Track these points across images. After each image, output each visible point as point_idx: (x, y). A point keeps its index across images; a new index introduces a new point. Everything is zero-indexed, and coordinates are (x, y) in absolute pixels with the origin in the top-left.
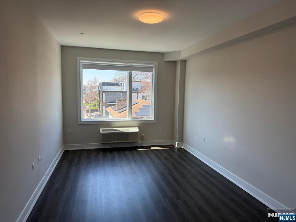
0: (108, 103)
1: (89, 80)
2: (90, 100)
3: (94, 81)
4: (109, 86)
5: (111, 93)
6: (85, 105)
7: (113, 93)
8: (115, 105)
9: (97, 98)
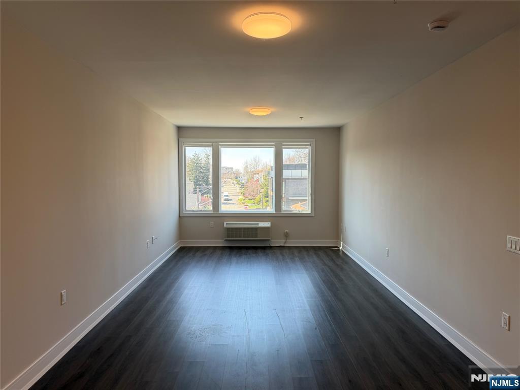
0: (290, 198)
1: (247, 161)
2: (252, 193)
3: (254, 162)
4: (292, 171)
5: (295, 181)
6: (244, 202)
7: (299, 180)
8: (306, 200)
9: (262, 191)
